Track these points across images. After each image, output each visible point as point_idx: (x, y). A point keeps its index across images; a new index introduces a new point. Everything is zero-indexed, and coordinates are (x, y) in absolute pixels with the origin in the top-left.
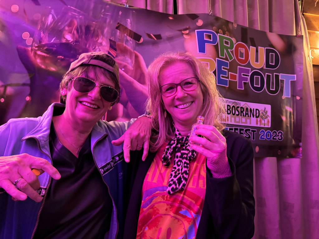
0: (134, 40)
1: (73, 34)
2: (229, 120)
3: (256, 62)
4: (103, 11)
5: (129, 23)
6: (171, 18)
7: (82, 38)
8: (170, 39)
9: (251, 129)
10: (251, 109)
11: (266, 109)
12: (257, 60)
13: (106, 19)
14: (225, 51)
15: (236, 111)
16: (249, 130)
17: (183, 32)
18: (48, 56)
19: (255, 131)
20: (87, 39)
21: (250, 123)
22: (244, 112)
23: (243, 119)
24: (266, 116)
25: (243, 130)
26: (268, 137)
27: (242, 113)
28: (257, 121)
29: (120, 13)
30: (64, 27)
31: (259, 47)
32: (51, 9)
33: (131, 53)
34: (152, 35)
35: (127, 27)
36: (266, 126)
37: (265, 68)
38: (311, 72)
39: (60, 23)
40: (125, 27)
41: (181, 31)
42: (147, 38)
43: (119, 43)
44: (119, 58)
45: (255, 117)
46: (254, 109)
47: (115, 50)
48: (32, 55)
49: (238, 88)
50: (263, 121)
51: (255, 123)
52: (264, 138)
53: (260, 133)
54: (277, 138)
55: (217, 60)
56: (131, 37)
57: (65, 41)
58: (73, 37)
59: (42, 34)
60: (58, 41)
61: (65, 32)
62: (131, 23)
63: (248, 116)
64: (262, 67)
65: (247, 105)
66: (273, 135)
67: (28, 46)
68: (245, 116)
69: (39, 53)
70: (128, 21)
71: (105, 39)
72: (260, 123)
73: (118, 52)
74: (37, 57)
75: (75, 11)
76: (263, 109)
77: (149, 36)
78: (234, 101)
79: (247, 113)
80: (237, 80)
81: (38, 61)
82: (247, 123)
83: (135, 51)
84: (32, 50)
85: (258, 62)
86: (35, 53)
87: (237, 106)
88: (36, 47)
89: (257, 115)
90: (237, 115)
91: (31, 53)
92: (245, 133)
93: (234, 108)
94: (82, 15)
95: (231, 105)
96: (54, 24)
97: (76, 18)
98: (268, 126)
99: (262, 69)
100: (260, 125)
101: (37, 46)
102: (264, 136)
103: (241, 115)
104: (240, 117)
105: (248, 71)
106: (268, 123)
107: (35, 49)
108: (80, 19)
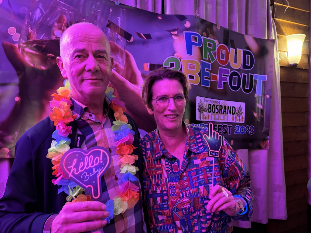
0: (124, 39)
2: (210, 117)
3: (235, 63)
4: (94, 7)
5: (120, 21)
6: (160, 18)
8: (159, 39)
9: (228, 125)
10: (228, 107)
11: (241, 107)
12: (235, 62)
13: (96, 16)
14: (208, 53)
15: (216, 109)
16: (226, 126)
17: (172, 32)
18: (37, 53)
19: (231, 126)
21: (227, 120)
22: (223, 110)
23: (221, 116)
24: (240, 113)
25: (221, 126)
26: (242, 132)
27: (221, 111)
28: (233, 117)
29: (111, 10)
30: (53, 23)
31: (238, 49)
32: (39, 2)
33: (122, 53)
34: (141, 34)
35: (118, 25)
36: (241, 122)
37: (242, 69)
38: (279, 73)
39: (48, 19)
40: (115, 25)
41: (170, 31)
42: (138, 38)
45: (231, 114)
46: (231, 107)
48: (19, 52)
49: (218, 88)
50: (239, 117)
51: (232, 119)
52: (238, 133)
53: (235, 128)
54: (249, 132)
55: (202, 61)
56: (122, 36)
57: (55, 38)
59: (30, 30)
60: (47, 38)
61: (54, 28)
62: (121, 21)
63: (226, 113)
64: (239, 68)
65: (225, 103)
66: (246, 130)
67: (15, 43)
68: (223, 113)
70: (118, 19)
72: (236, 119)
74: (25, 54)
75: (64, 6)
76: (239, 107)
77: (139, 35)
78: (214, 100)
79: (225, 110)
80: (218, 80)
82: (224, 120)
83: (126, 51)
84: (19, 47)
85: (236, 63)
86: (23, 50)
87: (217, 104)
88: (23, 44)
89: (234, 112)
90: (217, 113)
91: (18, 49)
92: (222, 129)
93: (214, 106)
94: (72, 10)
95: (212, 104)
96: (42, 19)
97: (65, 14)
98: (242, 122)
99: (239, 70)
100: (236, 121)
101: (25, 43)
102: (239, 131)
103: (220, 113)
104: (219, 114)
105: (227, 72)
106: (243, 119)
107: (22, 46)
108: (70, 15)
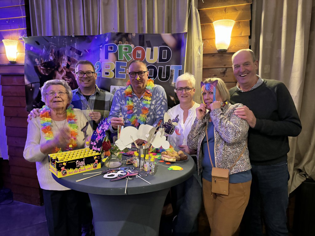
1: (53, 56)
4: (63, 41)
7: (56, 58)
8: (94, 51)
13: (66, 45)
14: (124, 55)
17: (100, 46)
20: (58, 58)
31: (153, 47)
32: (44, 45)
34: (86, 50)
35: (75, 48)
37: (158, 62)
42: (84, 52)
43: (72, 57)
44: (72, 65)
47: (70, 61)
48: (39, 68)
55: (116, 62)
56: (77, 54)
58: (53, 58)
60: (47, 61)
61: (50, 56)
64: (155, 62)
67: (37, 65)
69: (41, 67)
70: (75, 44)
71: (66, 56)
73: (71, 63)
75: (52, 44)
81: (42, 71)
85: (153, 59)
97: (53, 48)
108: (55, 48)
